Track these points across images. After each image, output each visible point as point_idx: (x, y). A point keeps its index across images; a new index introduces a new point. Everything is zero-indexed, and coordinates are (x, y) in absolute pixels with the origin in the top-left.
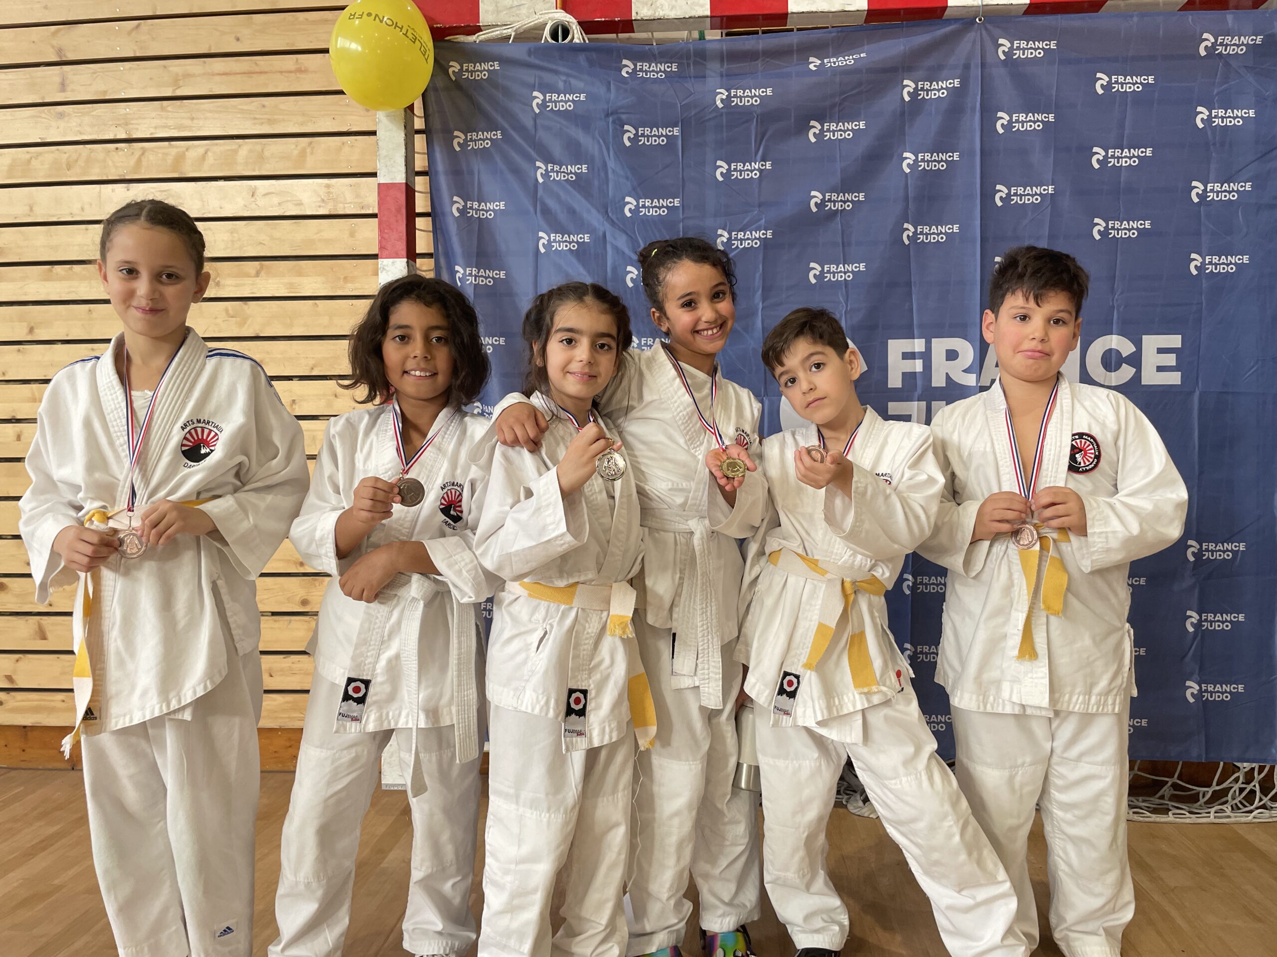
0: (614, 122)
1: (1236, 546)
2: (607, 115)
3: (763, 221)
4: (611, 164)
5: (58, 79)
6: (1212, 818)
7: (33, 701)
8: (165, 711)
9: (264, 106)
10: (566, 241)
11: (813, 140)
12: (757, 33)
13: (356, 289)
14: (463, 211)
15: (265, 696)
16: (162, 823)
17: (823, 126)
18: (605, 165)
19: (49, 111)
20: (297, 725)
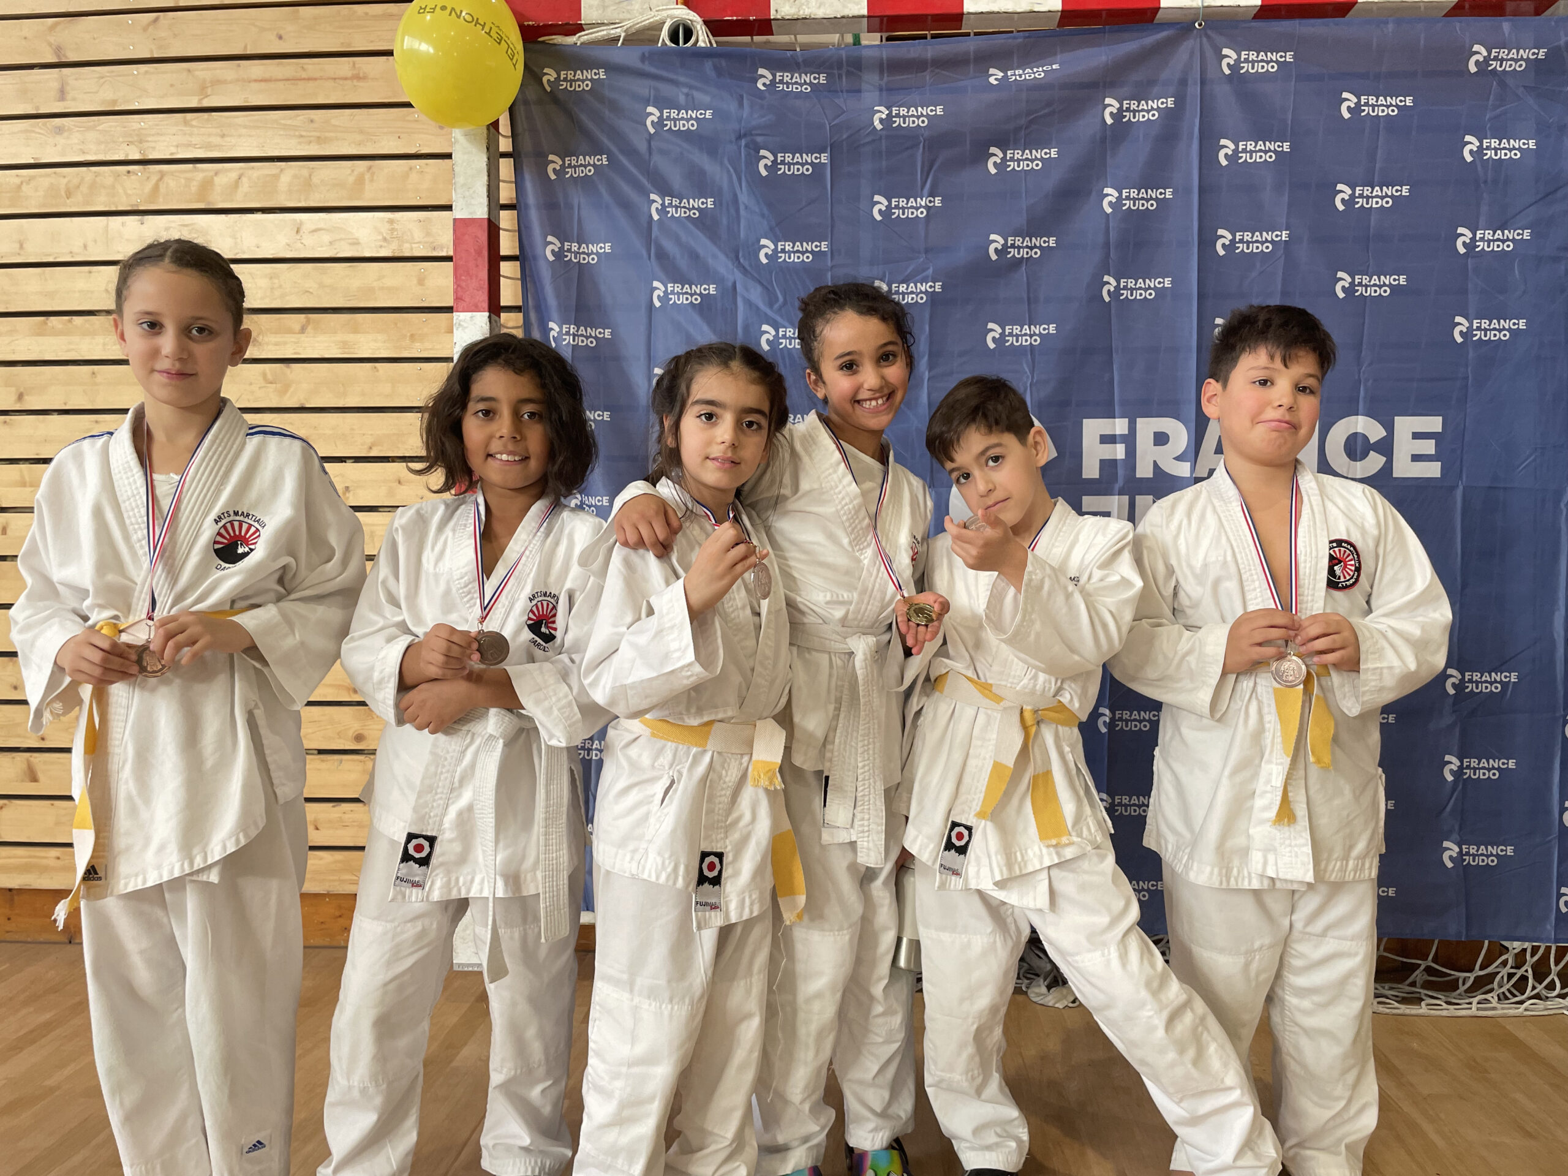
0: (746, 146)
1: (1506, 677)
2: (739, 137)
3: (930, 271)
4: (744, 198)
5: (55, 85)
6: (1474, 1011)
7: (21, 857)
8: (187, 872)
9: (312, 121)
10: (686, 293)
11: (993, 171)
12: (924, 37)
13: (426, 350)
14: (559, 255)
15: (312, 854)
16: (180, 1010)
17: (1005, 154)
18: (735, 200)
19: (45, 124)
20: (348, 889)
